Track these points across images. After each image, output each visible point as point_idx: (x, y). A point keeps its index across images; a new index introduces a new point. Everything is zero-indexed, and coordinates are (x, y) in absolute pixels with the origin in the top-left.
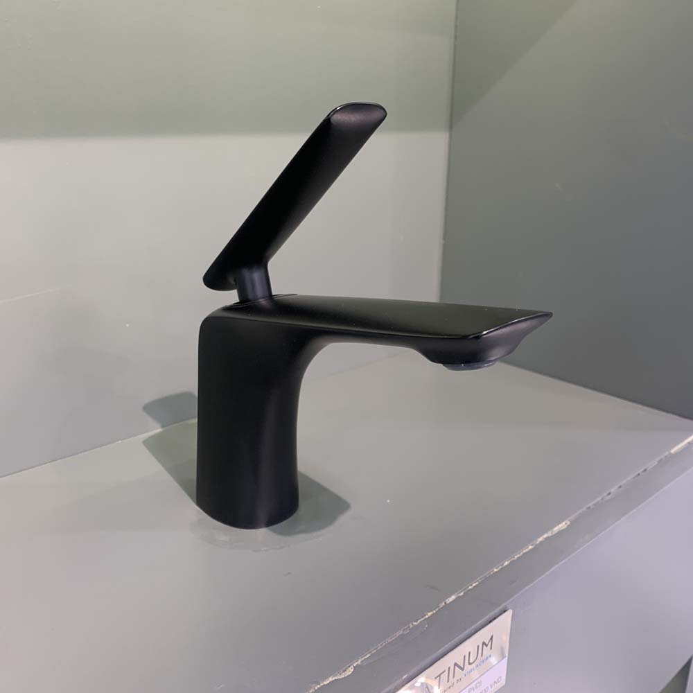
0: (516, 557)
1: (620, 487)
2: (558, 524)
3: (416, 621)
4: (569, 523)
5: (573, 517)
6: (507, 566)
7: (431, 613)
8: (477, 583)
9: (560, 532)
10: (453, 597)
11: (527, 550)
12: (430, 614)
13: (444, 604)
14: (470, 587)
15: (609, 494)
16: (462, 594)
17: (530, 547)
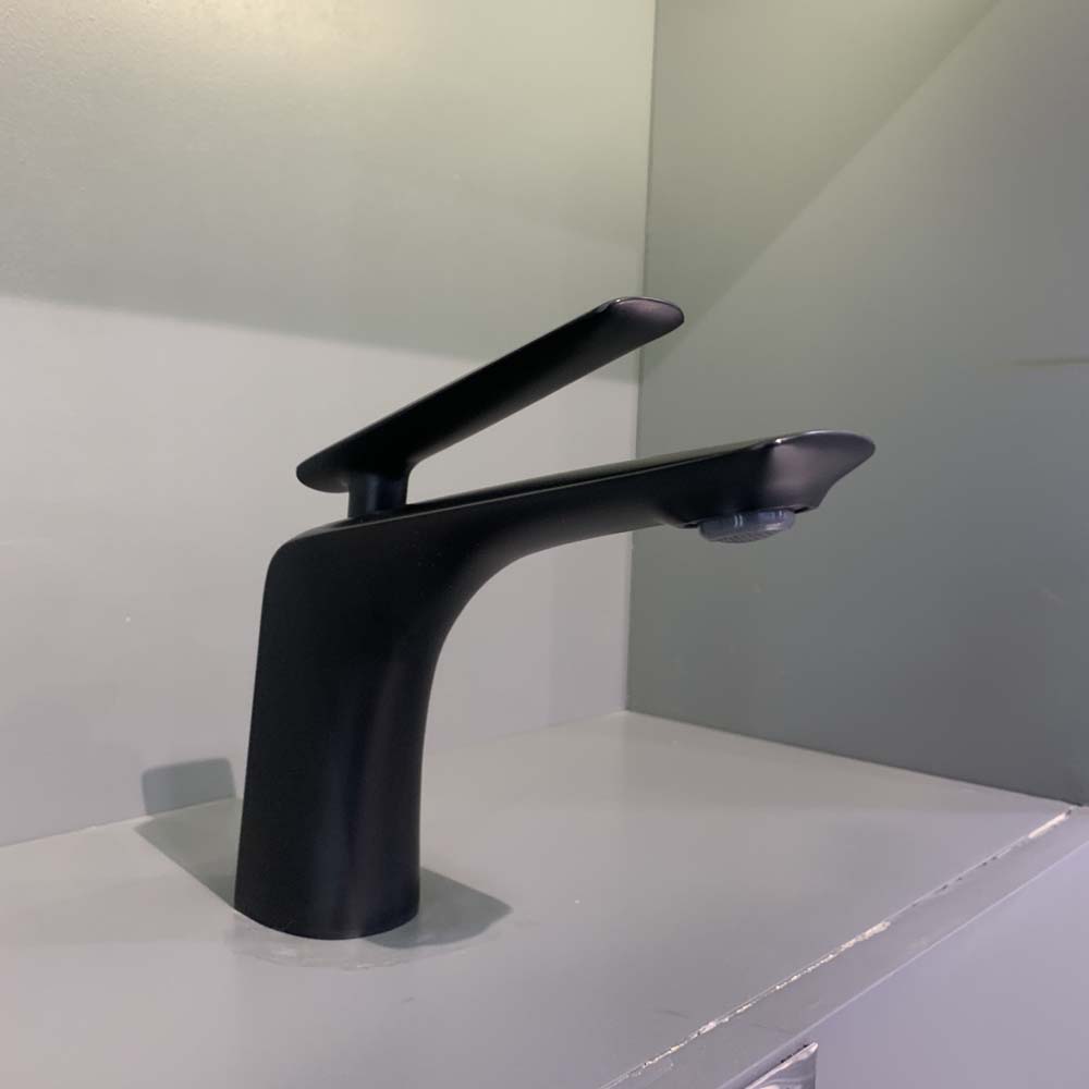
0: (810, 969)
1: (960, 879)
2: (871, 927)
3: (651, 1060)
4: (888, 924)
5: (893, 916)
6: (795, 981)
7: (677, 1047)
8: (750, 1005)
9: (876, 936)
10: (712, 1025)
11: (826, 960)
12: (674, 1049)
13: (696, 1035)
14: (739, 1011)
15: (945, 887)
16: (727, 1020)
17: (831, 956)
